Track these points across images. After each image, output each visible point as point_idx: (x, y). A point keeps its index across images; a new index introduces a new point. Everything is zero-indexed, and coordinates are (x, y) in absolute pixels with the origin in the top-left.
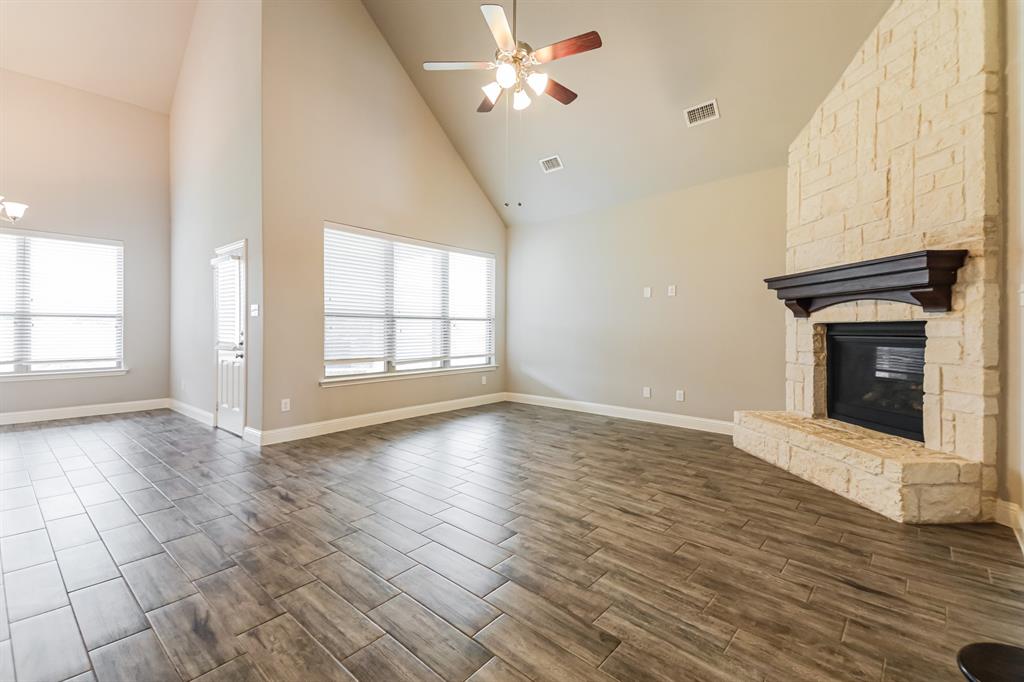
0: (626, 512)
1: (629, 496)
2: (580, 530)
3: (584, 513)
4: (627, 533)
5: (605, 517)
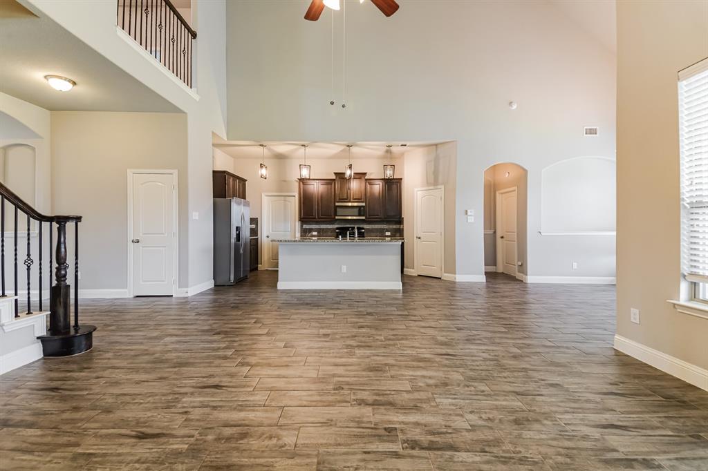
0: (216, 387)
1: (215, 408)
2: (246, 361)
3: (251, 372)
4: (214, 369)
5: (232, 375)
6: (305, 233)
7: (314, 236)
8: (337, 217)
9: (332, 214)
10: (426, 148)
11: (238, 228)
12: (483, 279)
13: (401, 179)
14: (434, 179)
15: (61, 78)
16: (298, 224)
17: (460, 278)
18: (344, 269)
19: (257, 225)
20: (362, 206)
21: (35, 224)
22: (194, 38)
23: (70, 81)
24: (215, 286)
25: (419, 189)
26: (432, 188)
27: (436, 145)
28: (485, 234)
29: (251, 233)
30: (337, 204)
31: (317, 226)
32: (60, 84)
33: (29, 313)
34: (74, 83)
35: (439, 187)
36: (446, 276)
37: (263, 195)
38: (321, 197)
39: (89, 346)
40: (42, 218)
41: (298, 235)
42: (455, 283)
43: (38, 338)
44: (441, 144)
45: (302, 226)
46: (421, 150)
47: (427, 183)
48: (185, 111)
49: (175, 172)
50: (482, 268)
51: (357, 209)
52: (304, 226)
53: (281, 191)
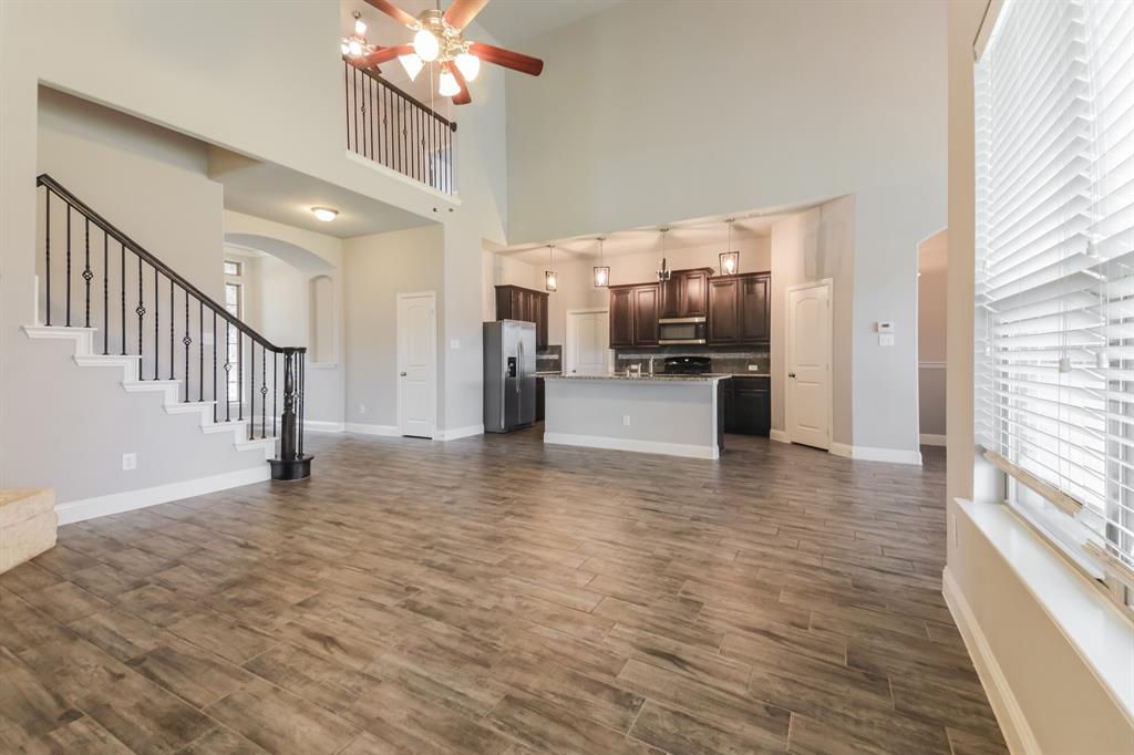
6: (621, 366)
7: (636, 371)
8: (660, 342)
9: (656, 336)
10: (803, 214)
11: (512, 360)
12: (917, 459)
13: (770, 272)
14: (816, 268)
15: (323, 209)
16: (611, 353)
17: (860, 452)
18: (627, 420)
19: (560, 354)
20: (701, 323)
21: (270, 354)
22: (454, 130)
23: (332, 211)
24: (486, 432)
25: (792, 288)
26: (813, 283)
27: (820, 205)
28: (920, 369)
29: (537, 366)
30: (661, 321)
31: (637, 356)
32: (325, 216)
33: (264, 437)
34: (336, 212)
35: (824, 281)
36: (837, 449)
37: (568, 313)
38: (640, 312)
39: (307, 473)
40: (276, 350)
41: (611, 369)
42: (850, 461)
43: (268, 461)
44: (829, 201)
45: (616, 356)
46: (795, 219)
47: (806, 276)
48: (439, 220)
49: (434, 294)
50: (916, 438)
51: (694, 327)
52: (620, 356)
53: (589, 306)
